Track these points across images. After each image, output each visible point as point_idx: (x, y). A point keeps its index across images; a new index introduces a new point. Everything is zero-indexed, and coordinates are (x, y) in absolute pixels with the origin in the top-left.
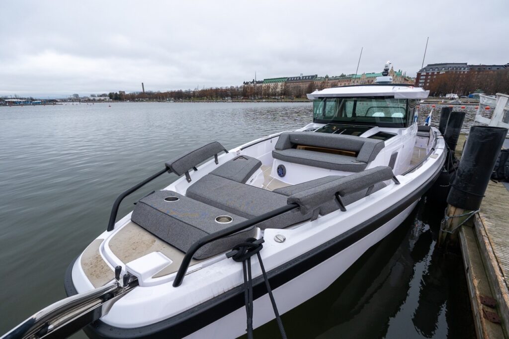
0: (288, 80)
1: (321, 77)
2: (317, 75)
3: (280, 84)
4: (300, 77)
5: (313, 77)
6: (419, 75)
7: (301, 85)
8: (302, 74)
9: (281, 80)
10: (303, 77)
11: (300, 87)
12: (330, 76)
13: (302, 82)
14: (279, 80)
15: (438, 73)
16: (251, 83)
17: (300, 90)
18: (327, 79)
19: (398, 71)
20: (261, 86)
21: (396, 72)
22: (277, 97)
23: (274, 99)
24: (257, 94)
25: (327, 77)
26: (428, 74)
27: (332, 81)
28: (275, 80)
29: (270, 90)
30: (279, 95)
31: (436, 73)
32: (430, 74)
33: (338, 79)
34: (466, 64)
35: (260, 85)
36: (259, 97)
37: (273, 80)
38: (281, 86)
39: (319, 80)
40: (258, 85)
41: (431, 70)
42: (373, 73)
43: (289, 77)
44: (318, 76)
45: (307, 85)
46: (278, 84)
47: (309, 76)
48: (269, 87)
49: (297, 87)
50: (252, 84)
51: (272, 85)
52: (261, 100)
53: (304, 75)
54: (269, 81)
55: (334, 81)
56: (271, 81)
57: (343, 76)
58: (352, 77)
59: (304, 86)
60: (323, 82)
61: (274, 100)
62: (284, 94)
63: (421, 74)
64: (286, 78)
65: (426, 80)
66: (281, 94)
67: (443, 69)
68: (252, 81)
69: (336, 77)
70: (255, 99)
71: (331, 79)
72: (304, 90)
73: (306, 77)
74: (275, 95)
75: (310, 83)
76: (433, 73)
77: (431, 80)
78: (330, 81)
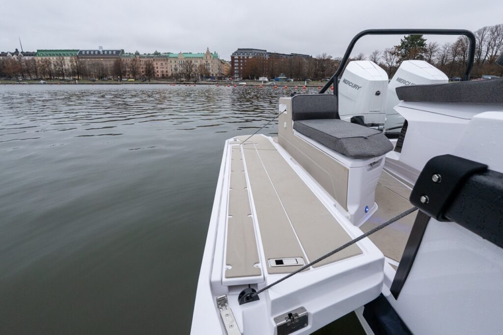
0: (80, 55)
1: (130, 53)
2: (123, 51)
3: (67, 59)
4: (99, 52)
5: (118, 52)
6: (233, 58)
7: (103, 62)
8: (101, 47)
9: (69, 53)
10: (104, 51)
11: (102, 64)
12: (141, 53)
13: (103, 58)
14: (65, 53)
15: (248, 57)
16: (13, 54)
17: (103, 68)
18: (137, 56)
19: (214, 53)
20: (34, 60)
21: (212, 54)
22: (65, 78)
23: (61, 80)
24: (28, 71)
25: (137, 54)
26: (239, 57)
27: (145, 59)
28: (58, 53)
29: (53, 66)
30: (69, 75)
31: (246, 58)
32: (241, 58)
33: (152, 57)
34: (266, 51)
35: (30, 58)
36: (34, 77)
37: (54, 53)
38: (71, 61)
39: (127, 56)
40: (27, 58)
41: (241, 54)
42: (190, 53)
43: (81, 49)
44: (125, 52)
45: (112, 63)
46: (65, 58)
47: (112, 51)
48: (48, 63)
49: (98, 65)
50: (15, 56)
51: (53, 59)
52: (36, 82)
53: (104, 49)
54: (48, 53)
55: (147, 59)
56: (51, 53)
57: (156, 54)
58: (168, 56)
59: (108, 63)
60: (134, 60)
61: (63, 82)
62: (78, 73)
63: (234, 57)
64: (78, 50)
65: (239, 63)
66: (74, 74)
67: (251, 54)
68: (14, 51)
69: (149, 54)
70: (25, 80)
71: (144, 57)
72: (109, 69)
73: (108, 51)
74: (63, 75)
75: (115, 59)
76: (243, 57)
77: (244, 63)
78: (143, 59)
